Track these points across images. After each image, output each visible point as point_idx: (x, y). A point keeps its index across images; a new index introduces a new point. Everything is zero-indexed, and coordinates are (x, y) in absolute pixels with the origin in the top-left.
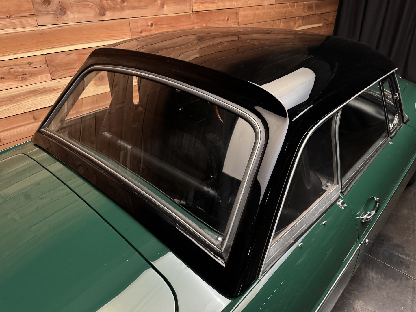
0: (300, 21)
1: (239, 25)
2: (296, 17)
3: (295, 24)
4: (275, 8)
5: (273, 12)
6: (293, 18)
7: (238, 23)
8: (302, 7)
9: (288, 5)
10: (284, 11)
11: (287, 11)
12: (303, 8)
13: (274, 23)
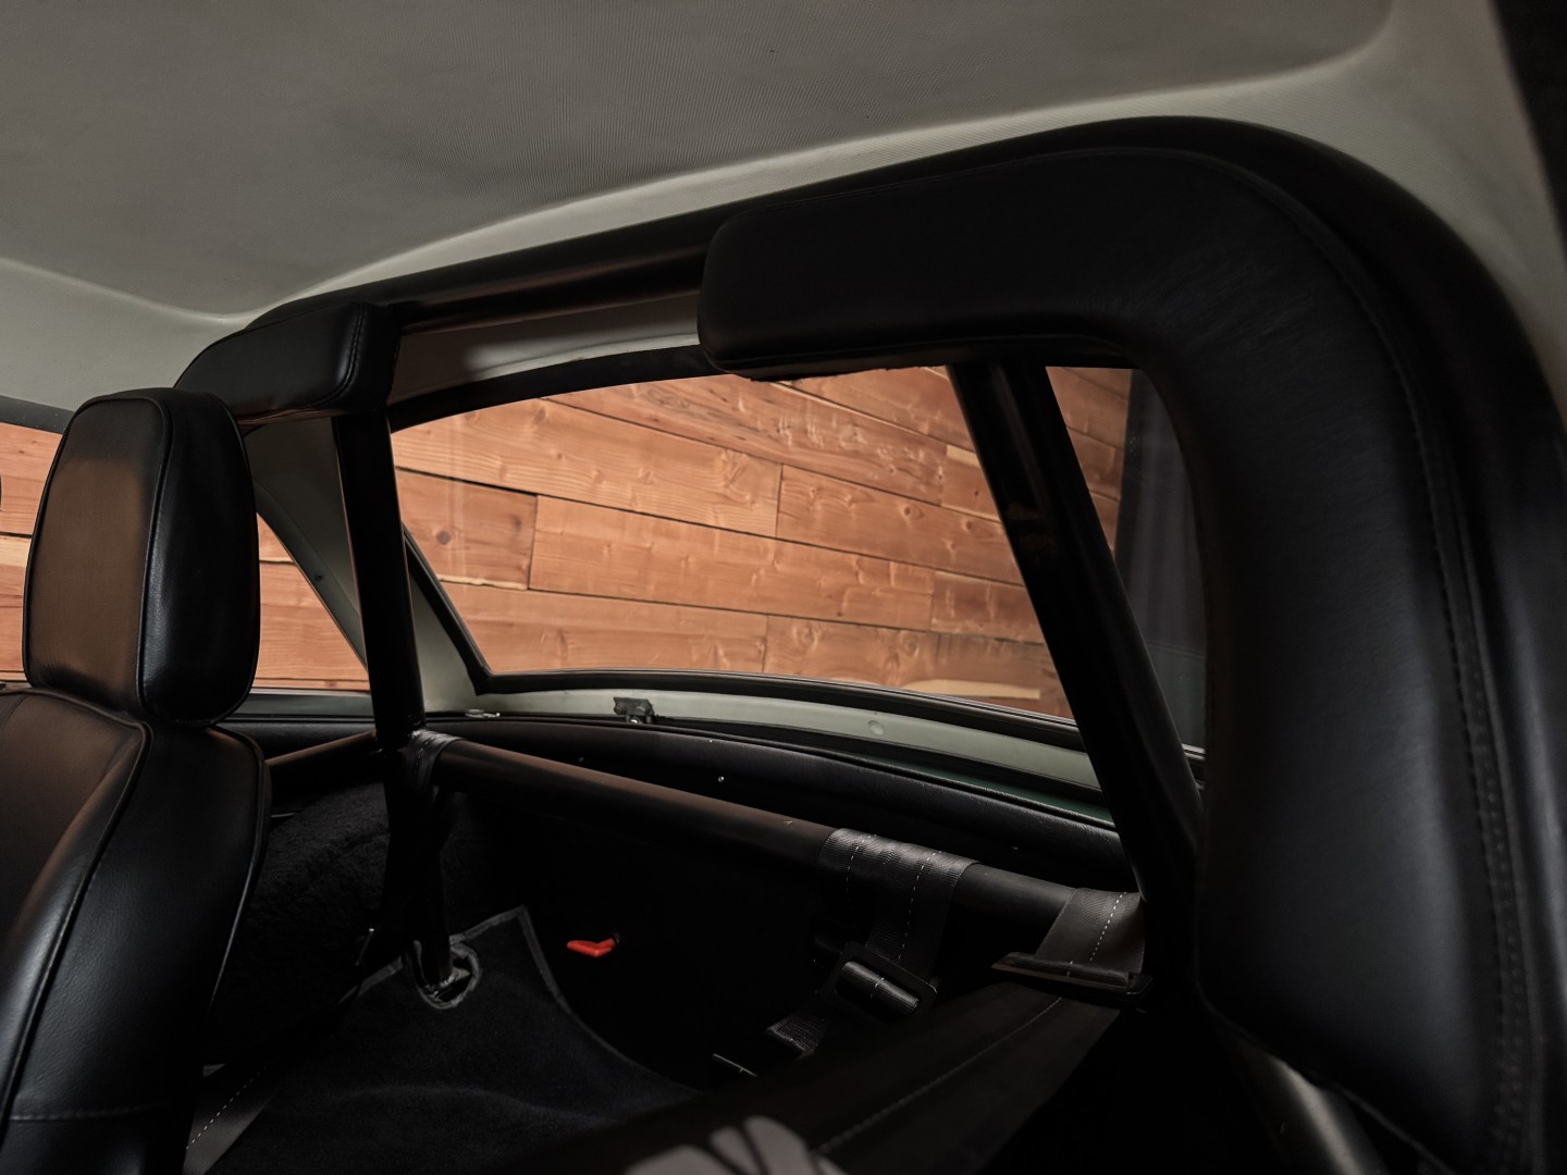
0: (922, 654)
1: (531, 586)
2: (899, 629)
3: (895, 658)
4: (775, 557)
5: (762, 572)
6: (884, 630)
7: (523, 577)
8: (931, 592)
9: (854, 563)
10: (827, 581)
11: (845, 587)
12: (933, 596)
13: (769, 626)
